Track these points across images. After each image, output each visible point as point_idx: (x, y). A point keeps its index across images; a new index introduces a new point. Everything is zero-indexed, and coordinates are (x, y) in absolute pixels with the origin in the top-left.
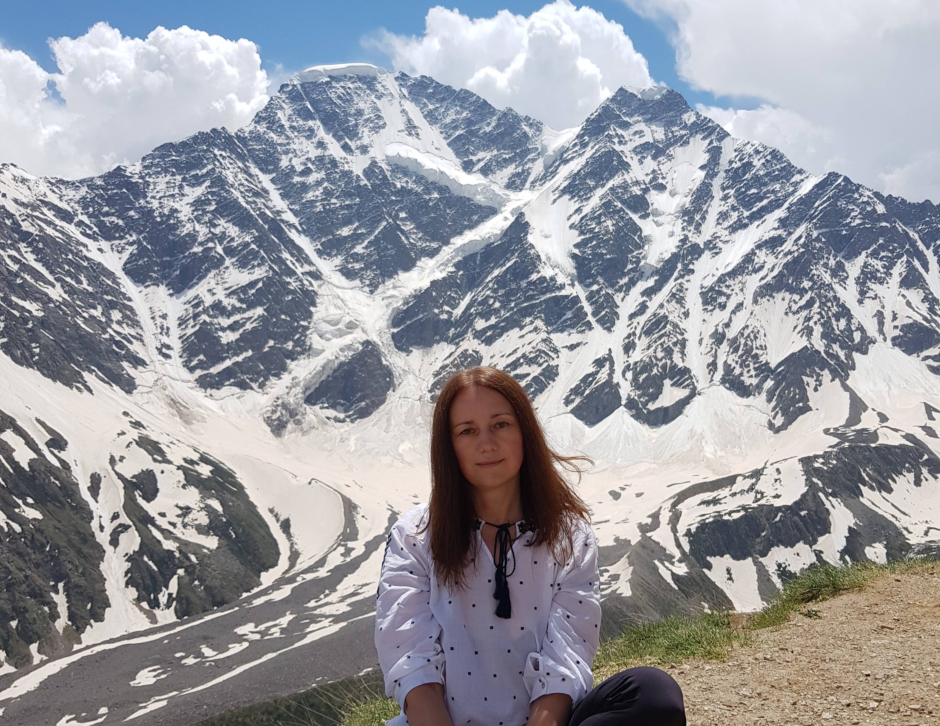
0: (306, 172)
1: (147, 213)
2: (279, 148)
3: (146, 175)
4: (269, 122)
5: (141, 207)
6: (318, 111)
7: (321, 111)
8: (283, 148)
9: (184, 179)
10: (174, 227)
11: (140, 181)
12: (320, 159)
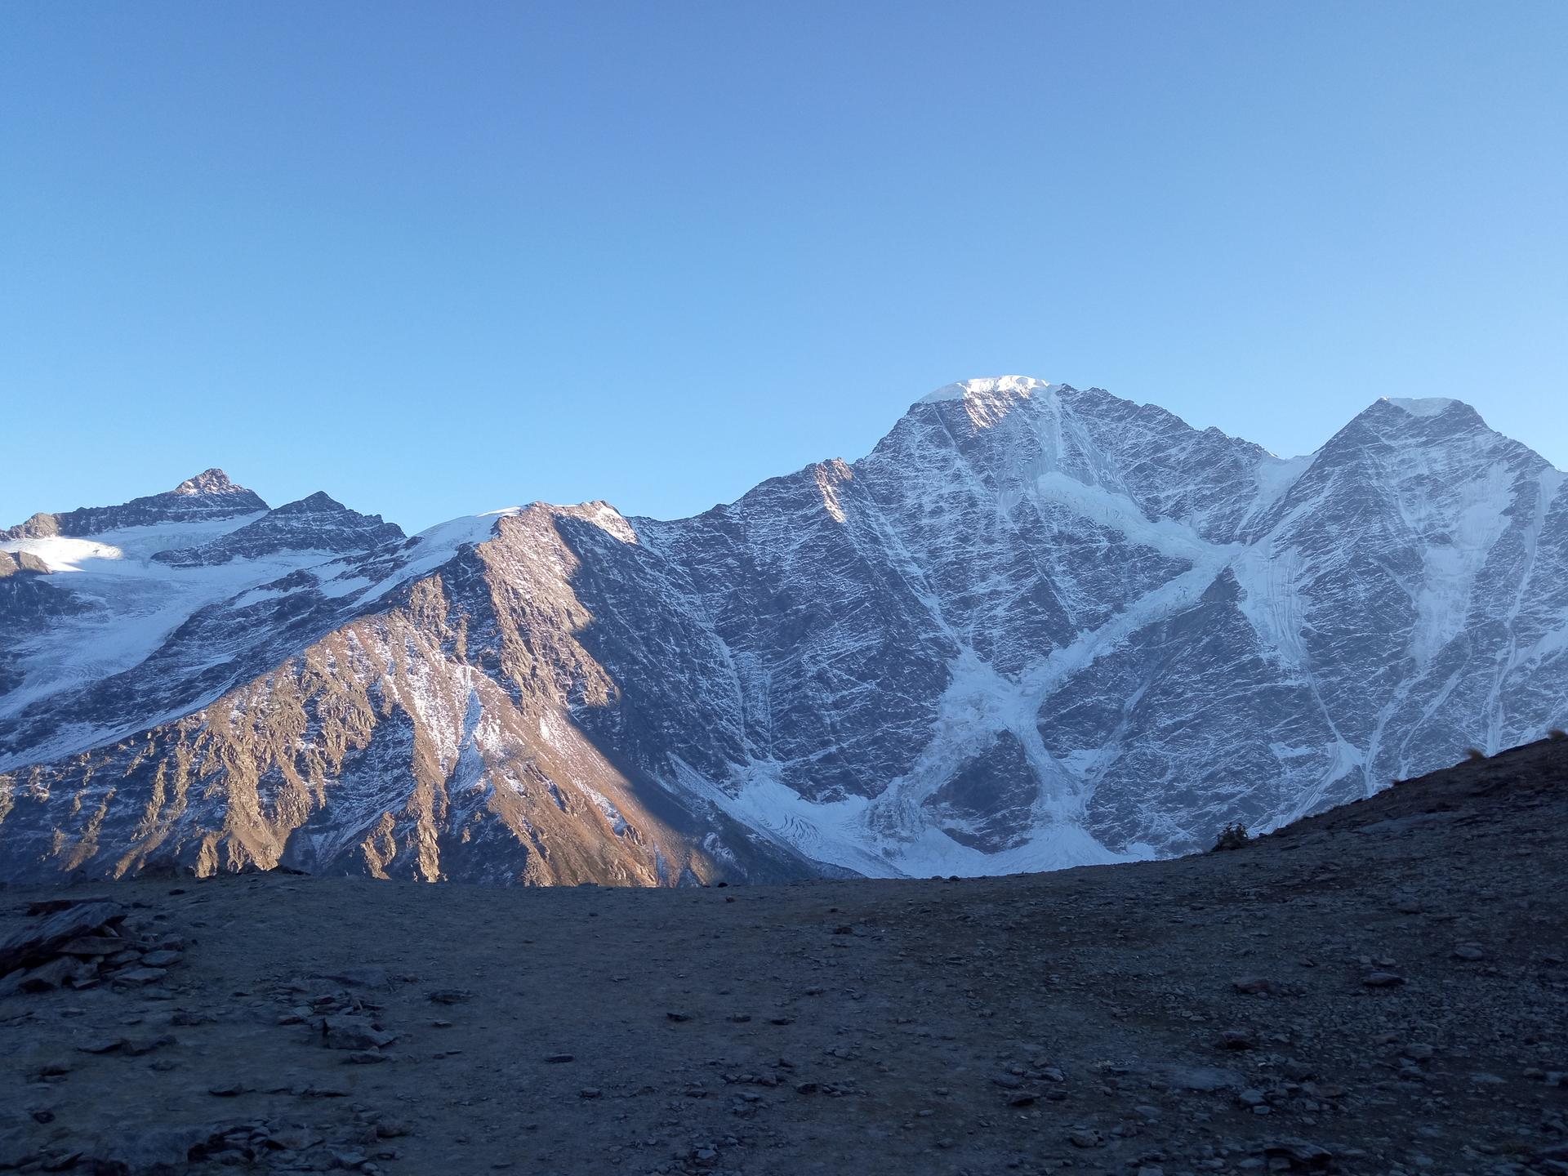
0: (937, 512)
1: (747, 562)
2: (904, 482)
3: (749, 515)
4: (894, 451)
5: (740, 554)
6: (955, 437)
7: (960, 436)
8: (911, 482)
9: (791, 521)
10: (776, 579)
11: (741, 522)
12: (955, 496)
